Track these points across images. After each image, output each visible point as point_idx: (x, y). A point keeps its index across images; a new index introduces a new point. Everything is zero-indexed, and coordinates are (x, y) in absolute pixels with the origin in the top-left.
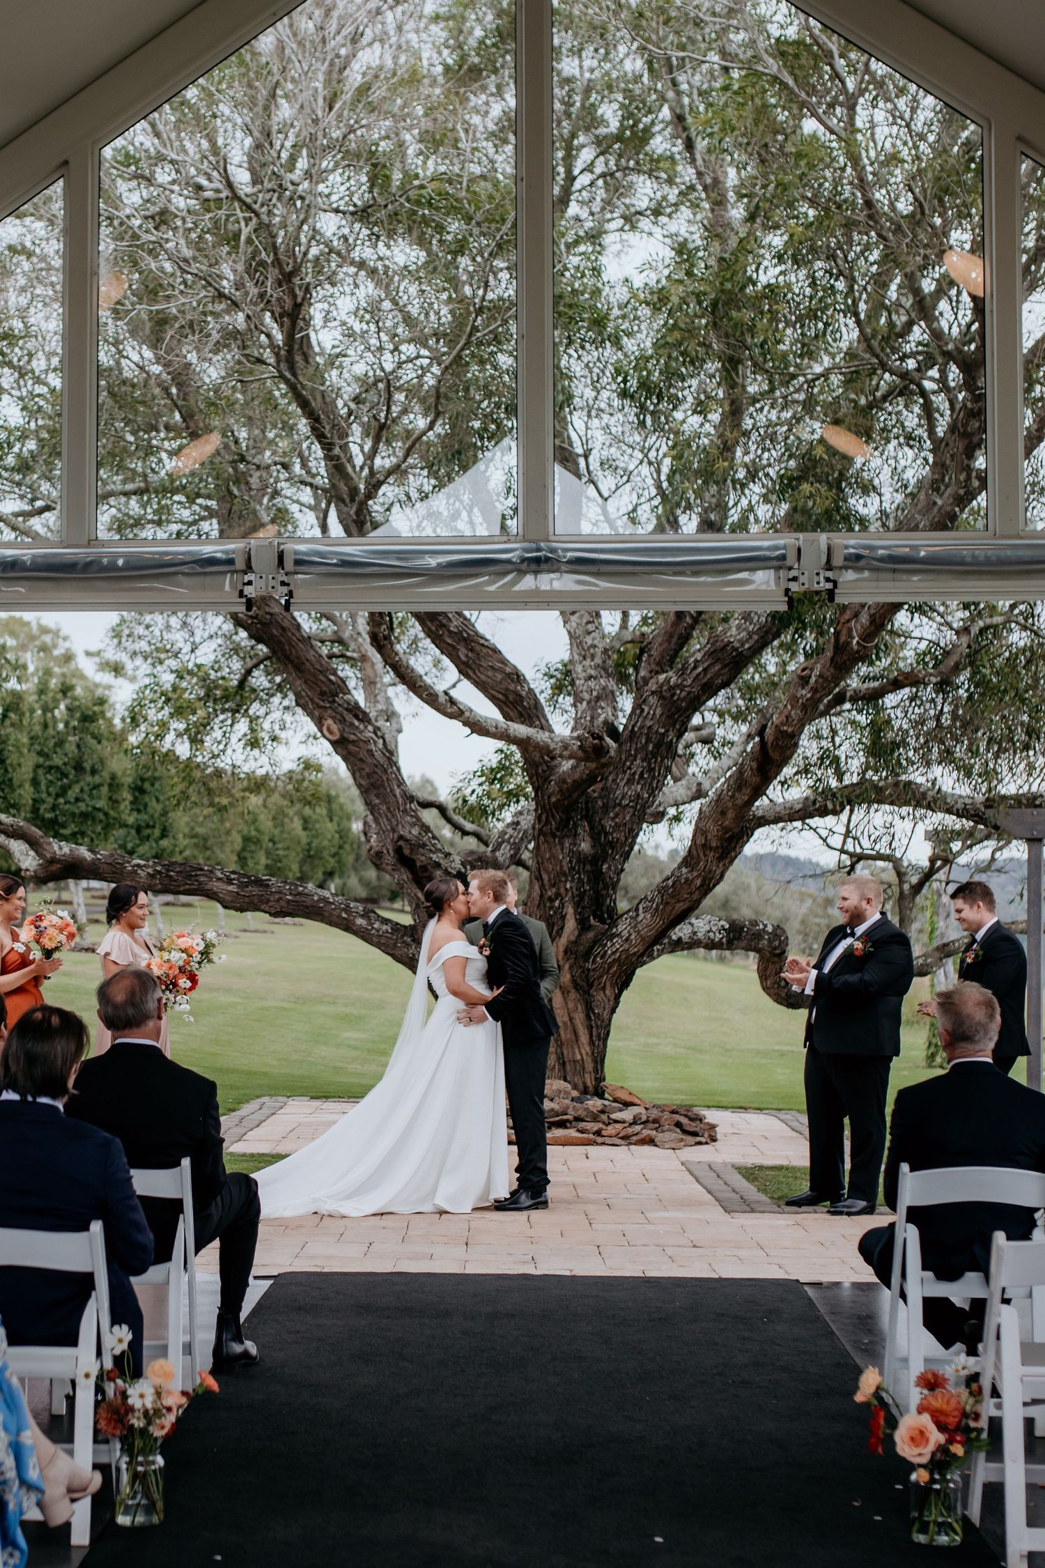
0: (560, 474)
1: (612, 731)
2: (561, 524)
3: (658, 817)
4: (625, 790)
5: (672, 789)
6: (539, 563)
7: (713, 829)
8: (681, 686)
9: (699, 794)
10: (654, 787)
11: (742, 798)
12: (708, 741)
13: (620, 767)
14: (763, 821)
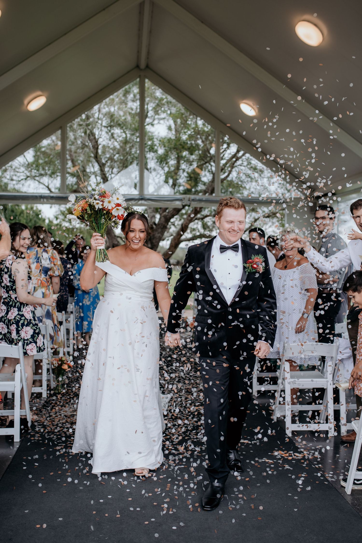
0: (146, 171)
1: (155, 223)
2: (146, 193)
3: (163, 240)
4: (157, 235)
5: (166, 234)
6: (142, 199)
7: (173, 243)
8: (168, 215)
9: (172, 235)
10: (163, 234)
11: (179, 237)
12: (174, 225)
13: (156, 230)
14: (182, 241)
